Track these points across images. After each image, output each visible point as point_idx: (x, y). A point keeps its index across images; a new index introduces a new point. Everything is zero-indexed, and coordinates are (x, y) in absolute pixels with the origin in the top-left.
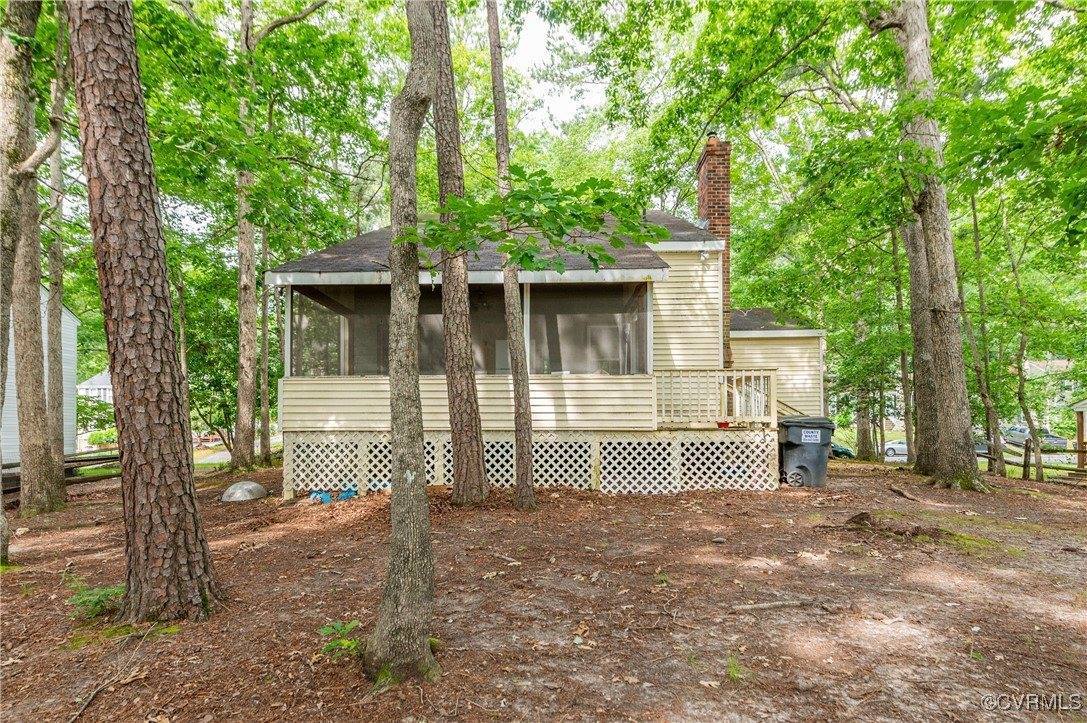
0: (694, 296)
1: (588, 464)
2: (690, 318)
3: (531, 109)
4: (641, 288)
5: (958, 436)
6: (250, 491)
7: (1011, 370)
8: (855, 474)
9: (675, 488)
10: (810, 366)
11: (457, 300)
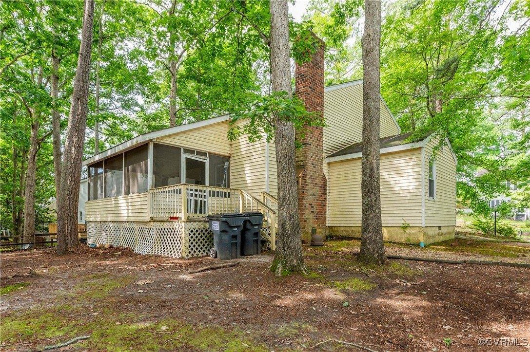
10: (414, 172)
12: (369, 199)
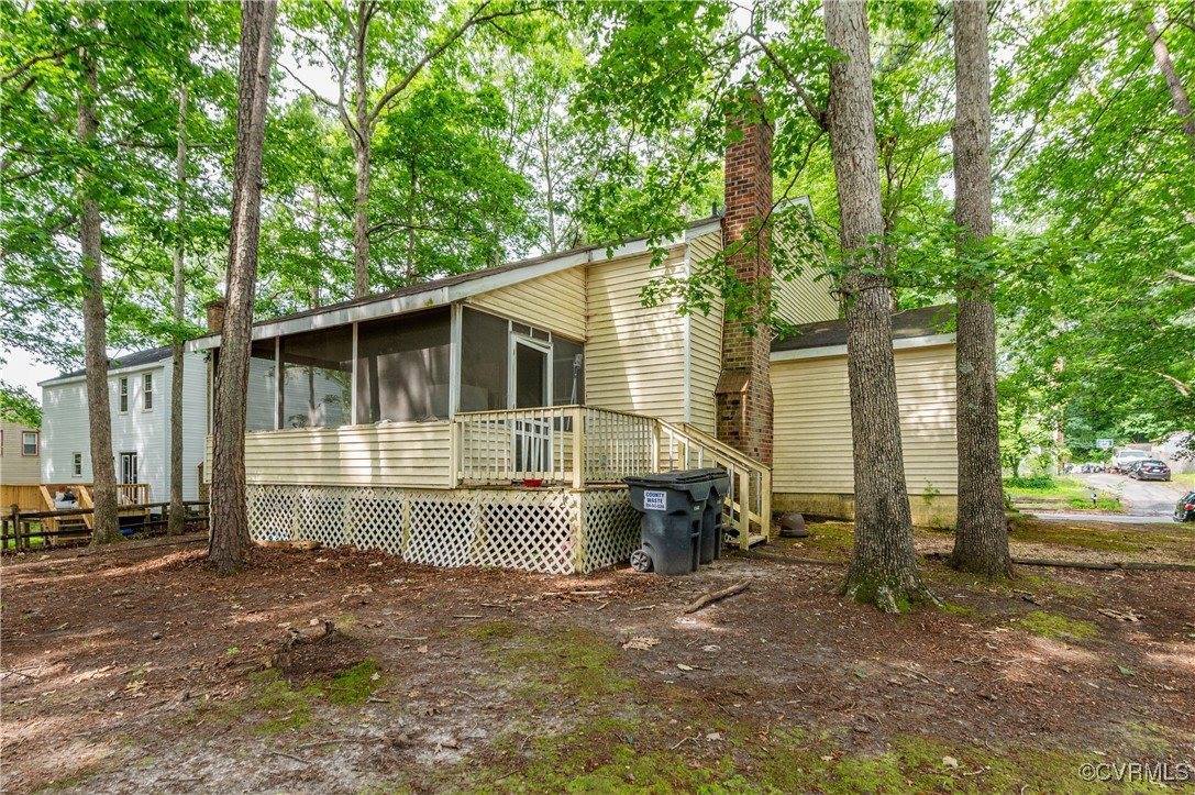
1: (399, 526)
2: (652, 340)
10: (948, 389)
12: (983, 447)
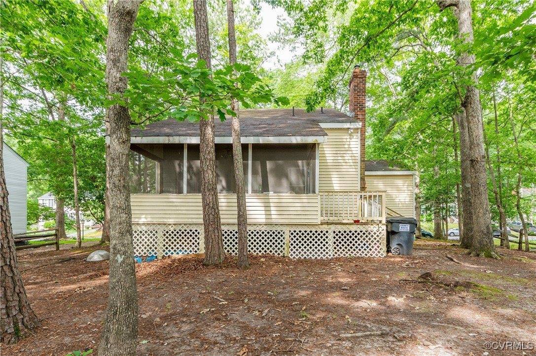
0: (345, 152)
1: (283, 242)
2: (343, 164)
3: (269, 57)
4: (313, 147)
5: (484, 228)
6: (102, 256)
7: (513, 193)
8: (429, 248)
9: (330, 255)
10: (408, 190)
11: (207, 152)
